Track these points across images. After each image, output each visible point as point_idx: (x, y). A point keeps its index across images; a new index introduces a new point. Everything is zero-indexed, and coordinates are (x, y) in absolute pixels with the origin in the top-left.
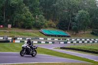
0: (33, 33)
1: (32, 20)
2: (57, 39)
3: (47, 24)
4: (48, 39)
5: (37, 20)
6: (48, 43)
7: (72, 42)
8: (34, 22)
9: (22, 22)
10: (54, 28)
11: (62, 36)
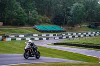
0: (26, 30)
1: (24, 16)
2: (52, 35)
3: (41, 20)
4: (43, 35)
5: (30, 15)
6: (42, 39)
7: (67, 37)
8: (27, 18)
9: (14, 19)
10: (49, 23)
11: (58, 32)
